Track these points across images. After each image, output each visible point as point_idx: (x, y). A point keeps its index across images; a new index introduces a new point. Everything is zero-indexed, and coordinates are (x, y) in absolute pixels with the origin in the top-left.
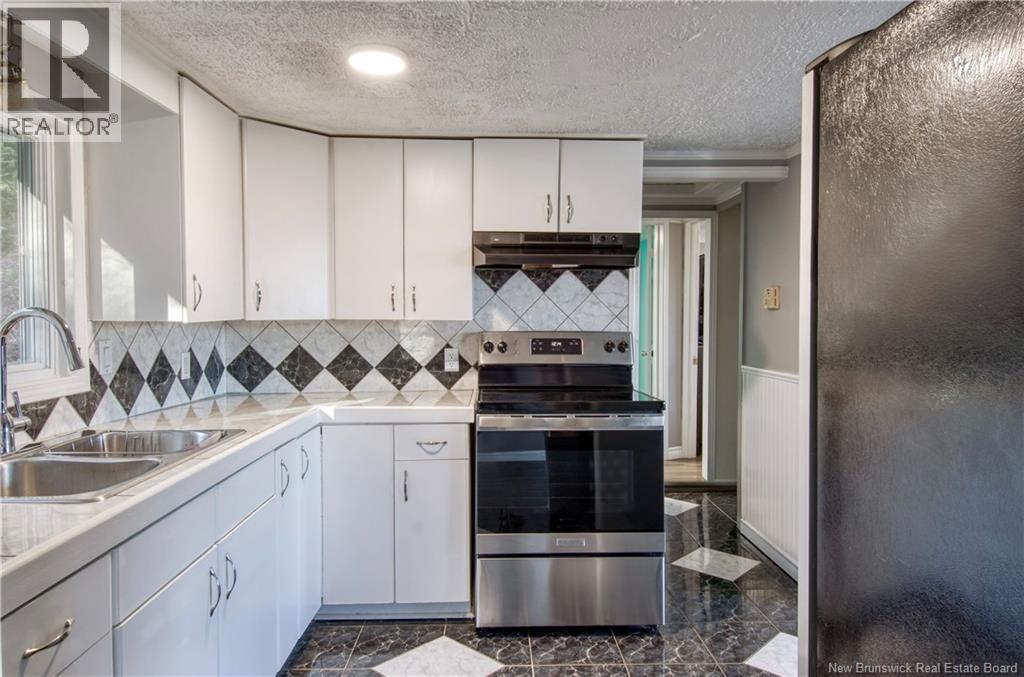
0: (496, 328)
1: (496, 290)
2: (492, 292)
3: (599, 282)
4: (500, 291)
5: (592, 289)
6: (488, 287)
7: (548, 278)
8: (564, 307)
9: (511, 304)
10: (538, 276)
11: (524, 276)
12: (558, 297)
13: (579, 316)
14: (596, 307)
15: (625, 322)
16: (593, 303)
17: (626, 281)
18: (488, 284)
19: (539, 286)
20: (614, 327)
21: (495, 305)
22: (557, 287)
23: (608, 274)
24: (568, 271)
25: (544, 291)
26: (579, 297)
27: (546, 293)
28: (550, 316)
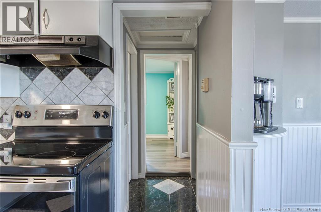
0: (33, 103)
1: (32, 80)
2: (30, 81)
3: (96, 74)
4: (35, 80)
5: (91, 79)
6: (27, 78)
7: (64, 72)
8: (75, 90)
9: (42, 89)
10: (58, 71)
11: (49, 71)
12: (71, 84)
13: (84, 95)
14: (94, 90)
15: (112, 99)
16: (92, 88)
17: (113, 74)
18: (28, 76)
19: (58, 76)
20: (105, 102)
21: (32, 89)
22: (70, 77)
23: (101, 70)
24: (76, 68)
25: (62, 80)
26: (84, 84)
27: (63, 81)
28: (66, 96)
